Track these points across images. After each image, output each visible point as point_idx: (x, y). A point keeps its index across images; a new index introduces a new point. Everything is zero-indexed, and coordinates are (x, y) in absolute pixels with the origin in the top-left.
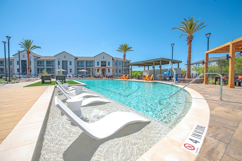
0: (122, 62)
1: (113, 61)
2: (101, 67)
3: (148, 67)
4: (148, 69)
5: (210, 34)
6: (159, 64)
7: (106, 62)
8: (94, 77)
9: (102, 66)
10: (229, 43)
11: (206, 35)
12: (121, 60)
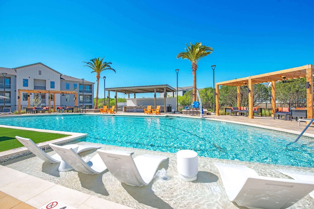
0: (80, 84)
1: (61, 80)
2: (33, 89)
3: (135, 95)
4: (135, 98)
5: (215, 66)
6: (154, 92)
7: (46, 80)
8: (27, 111)
9: (35, 87)
10: (247, 78)
11: (212, 66)
12: (78, 81)
